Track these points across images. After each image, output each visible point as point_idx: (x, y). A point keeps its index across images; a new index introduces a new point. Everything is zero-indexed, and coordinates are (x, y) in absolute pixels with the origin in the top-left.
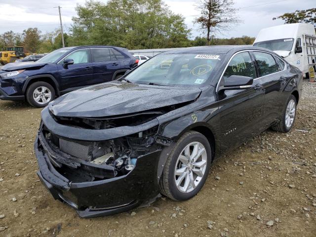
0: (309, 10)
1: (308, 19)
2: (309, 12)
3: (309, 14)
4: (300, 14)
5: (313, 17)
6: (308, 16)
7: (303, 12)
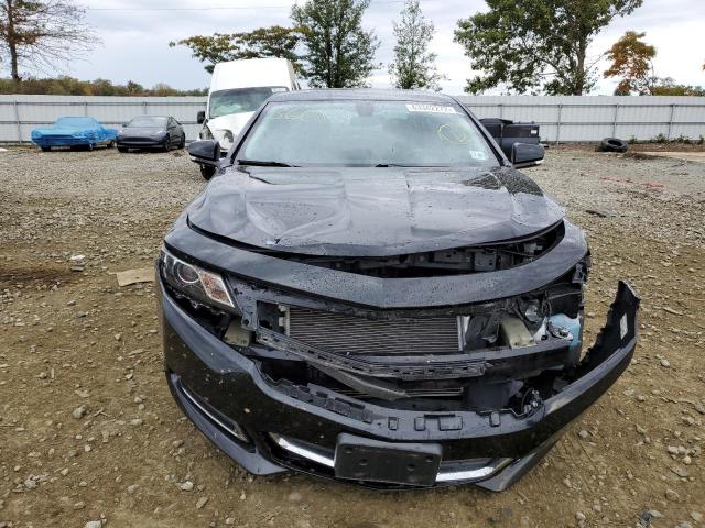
0: (239, 36)
1: (234, 52)
2: (238, 39)
3: (238, 42)
4: (221, 42)
5: (242, 50)
6: (234, 48)
7: (227, 38)
